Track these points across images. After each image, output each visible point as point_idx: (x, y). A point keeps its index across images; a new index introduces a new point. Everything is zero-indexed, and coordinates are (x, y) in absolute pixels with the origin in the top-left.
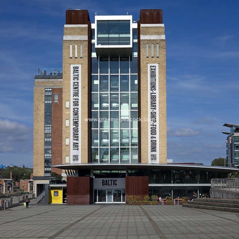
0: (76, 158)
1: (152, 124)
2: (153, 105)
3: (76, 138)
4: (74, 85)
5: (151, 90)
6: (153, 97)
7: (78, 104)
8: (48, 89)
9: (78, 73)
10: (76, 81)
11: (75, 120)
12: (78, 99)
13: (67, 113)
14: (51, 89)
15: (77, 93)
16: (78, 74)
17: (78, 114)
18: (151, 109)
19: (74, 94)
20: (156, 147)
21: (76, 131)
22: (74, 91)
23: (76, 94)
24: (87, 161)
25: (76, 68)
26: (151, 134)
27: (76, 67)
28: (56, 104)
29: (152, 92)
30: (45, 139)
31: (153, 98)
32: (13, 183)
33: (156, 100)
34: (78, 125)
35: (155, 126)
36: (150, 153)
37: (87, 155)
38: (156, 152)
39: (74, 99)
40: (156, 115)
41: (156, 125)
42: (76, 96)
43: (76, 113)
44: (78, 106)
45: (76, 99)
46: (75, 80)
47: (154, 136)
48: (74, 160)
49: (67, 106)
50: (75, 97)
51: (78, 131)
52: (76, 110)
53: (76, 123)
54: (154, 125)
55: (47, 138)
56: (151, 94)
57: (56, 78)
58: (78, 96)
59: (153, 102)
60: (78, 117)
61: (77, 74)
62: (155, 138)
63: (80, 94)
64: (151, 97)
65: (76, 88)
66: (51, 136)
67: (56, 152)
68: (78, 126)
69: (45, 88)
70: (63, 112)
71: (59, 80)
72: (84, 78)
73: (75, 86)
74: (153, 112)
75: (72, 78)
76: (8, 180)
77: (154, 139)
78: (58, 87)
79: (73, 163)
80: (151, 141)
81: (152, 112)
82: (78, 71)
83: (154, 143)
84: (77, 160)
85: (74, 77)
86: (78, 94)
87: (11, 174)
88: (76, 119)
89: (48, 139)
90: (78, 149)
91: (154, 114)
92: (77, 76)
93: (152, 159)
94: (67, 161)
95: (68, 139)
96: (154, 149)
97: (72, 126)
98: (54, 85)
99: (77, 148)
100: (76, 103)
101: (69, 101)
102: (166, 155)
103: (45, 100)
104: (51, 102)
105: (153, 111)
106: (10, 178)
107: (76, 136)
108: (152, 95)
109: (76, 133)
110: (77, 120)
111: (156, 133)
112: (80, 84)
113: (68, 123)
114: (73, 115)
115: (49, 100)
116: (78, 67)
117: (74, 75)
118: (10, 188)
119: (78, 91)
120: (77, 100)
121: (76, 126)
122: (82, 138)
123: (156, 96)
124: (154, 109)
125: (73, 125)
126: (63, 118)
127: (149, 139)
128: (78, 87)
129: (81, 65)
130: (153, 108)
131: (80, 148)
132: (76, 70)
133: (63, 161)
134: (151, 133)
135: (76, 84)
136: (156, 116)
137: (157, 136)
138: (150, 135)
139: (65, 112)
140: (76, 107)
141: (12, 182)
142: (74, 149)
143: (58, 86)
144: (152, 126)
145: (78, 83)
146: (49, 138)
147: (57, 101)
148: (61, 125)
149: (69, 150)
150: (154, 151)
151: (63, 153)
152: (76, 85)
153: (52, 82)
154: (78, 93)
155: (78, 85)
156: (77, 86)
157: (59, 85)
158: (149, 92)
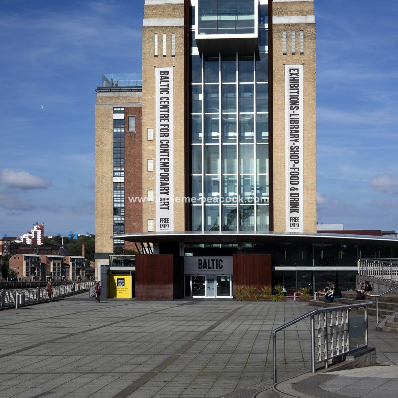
0: (165, 222)
1: (292, 167)
2: (294, 135)
3: (165, 189)
4: (161, 102)
5: (291, 109)
6: (294, 121)
7: (168, 134)
8: (119, 109)
9: (168, 81)
10: (164, 94)
11: (163, 161)
12: (168, 126)
13: (150, 148)
14: (123, 109)
15: (166, 115)
16: (168, 84)
17: (168, 150)
18: (291, 141)
19: (161, 117)
20: (298, 205)
21: (165, 178)
22: (161, 112)
23: (165, 117)
24: (184, 227)
25: (164, 74)
26: (291, 184)
27: (164, 72)
28: (132, 133)
29: (291, 112)
30: (115, 191)
31: (294, 123)
32: (84, 263)
33: (298, 126)
34: (168, 169)
35: (296, 170)
36: (288, 215)
37: (184, 219)
38: (298, 212)
39: (161, 125)
40: (298, 151)
41: (298, 169)
42: (165, 120)
43: (165, 149)
44: (168, 136)
45: (164, 126)
46: (162, 93)
47: (295, 186)
48: (162, 226)
49: (150, 137)
50: (163, 123)
51: (168, 178)
52: (165, 143)
53: (165, 165)
54: (294, 169)
55: (117, 190)
56: (290, 117)
57: (132, 91)
58: (168, 120)
59: (294, 129)
60: (168, 155)
61: (166, 83)
62: (297, 189)
63: (171, 117)
64: (290, 121)
65: (165, 107)
66: (124, 186)
67: (133, 213)
68: (168, 171)
69: (114, 108)
70: (144, 147)
71: (137, 93)
72: (178, 89)
73: (163, 104)
74: (294, 146)
75: (158, 90)
76: (77, 259)
77: (295, 191)
78: (135, 106)
79: (159, 231)
80: (291, 194)
81: (292, 147)
82: (168, 78)
83: (294, 199)
84: (167, 226)
85: (160, 89)
86: (168, 117)
87: (83, 249)
88: (165, 159)
89: (119, 191)
90: (168, 209)
91: (295, 150)
92: (166, 87)
93: (292, 225)
94: (151, 228)
95: (152, 192)
96: (294, 208)
97: (158, 171)
98: (128, 102)
99: (167, 207)
100: (165, 133)
101: (153, 128)
102: (316, 218)
103: (114, 127)
104: (123, 130)
105: (294, 143)
106: (81, 255)
107: (165, 187)
108: (292, 117)
109: (165, 182)
110: (166, 161)
111: (298, 182)
112: (171, 101)
113: (152, 166)
114: (161, 152)
115: (121, 128)
116: (168, 72)
117: (161, 85)
118: (80, 272)
119: (168, 111)
120: (166, 127)
121: (165, 171)
122: (175, 189)
123: (298, 119)
124: (295, 141)
125: (161, 169)
126: (143, 157)
127: (287, 192)
128: (168, 106)
129: (172, 68)
130: (294, 139)
131: (171, 206)
132: (164, 76)
133: (144, 228)
134: (291, 182)
135: (164, 100)
136: (298, 154)
137: (301, 186)
138: (288, 186)
139: (146, 147)
140: (164, 138)
141: (84, 261)
142: (161, 208)
143: (136, 104)
144: (293, 170)
145: (168, 98)
146: (121, 190)
147: (133, 129)
148: (140, 168)
149: (153, 209)
150: (294, 211)
151: (144, 214)
152: (164, 102)
153: (125, 97)
154: (168, 115)
155: (168, 102)
156: (166, 104)
157: (137, 101)
158: (288, 112)
